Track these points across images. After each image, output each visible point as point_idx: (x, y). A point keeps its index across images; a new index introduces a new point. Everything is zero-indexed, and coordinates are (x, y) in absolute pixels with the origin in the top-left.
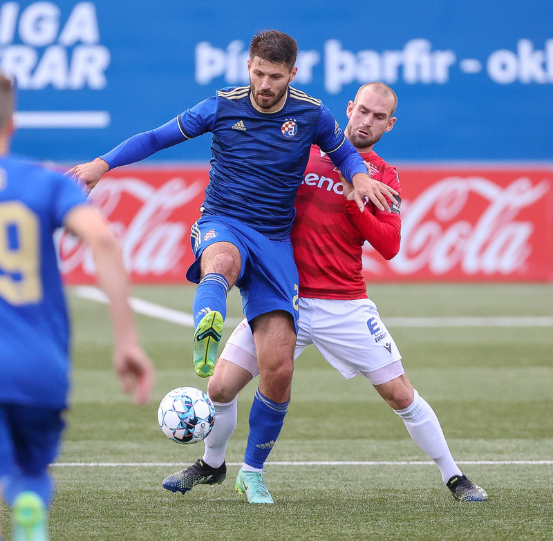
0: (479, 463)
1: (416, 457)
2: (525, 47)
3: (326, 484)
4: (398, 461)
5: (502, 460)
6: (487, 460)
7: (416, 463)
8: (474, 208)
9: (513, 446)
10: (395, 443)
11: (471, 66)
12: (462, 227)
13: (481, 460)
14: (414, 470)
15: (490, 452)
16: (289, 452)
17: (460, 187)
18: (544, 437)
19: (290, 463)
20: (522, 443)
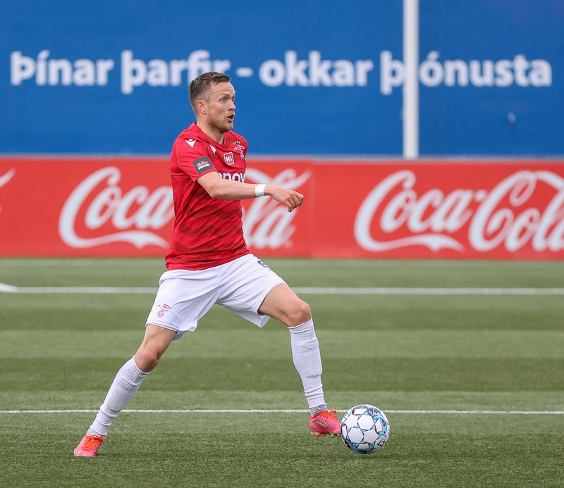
0: (252, 411)
1: (198, 406)
2: (291, 57)
3: (122, 429)
4: (183, 409)
7: (197, 411)
10: (181, 394)
11: (244, 72)
14: (197, 417)
16: (90, 402)
19: (90, 411)
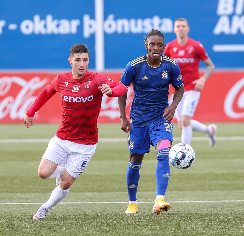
0: (18, 204)
2: (37, 18)
5: (29, 202)
6: (22, 203)
8: (15, 90)
9: (34, 196)
11: (13, 27)
12: (10, 99)
13: (19, 202)
15: (23, 199)
17: (8, 81)
18: (47, 192)
20: (37, 195)
